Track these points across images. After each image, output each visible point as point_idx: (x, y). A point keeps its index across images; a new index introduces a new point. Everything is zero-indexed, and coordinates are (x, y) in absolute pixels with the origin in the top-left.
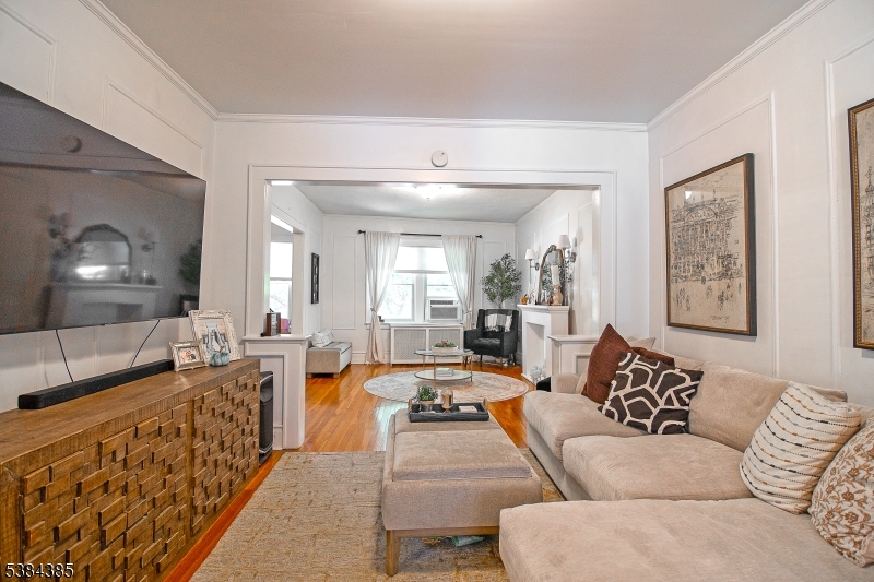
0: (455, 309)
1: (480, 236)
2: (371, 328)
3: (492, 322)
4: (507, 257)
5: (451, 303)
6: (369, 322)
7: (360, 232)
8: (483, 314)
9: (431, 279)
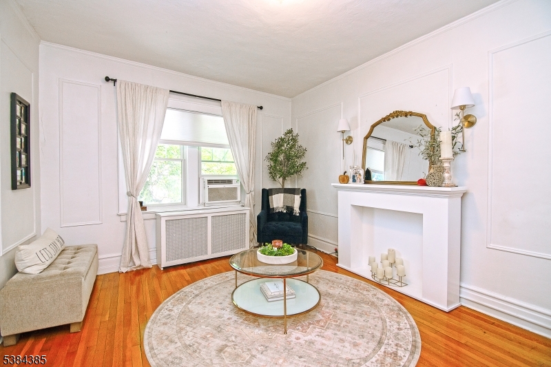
0: (236, 188)
1: (261, 108)
2: (129, 219)
3: (278, 202)
4: (290, 132)
5: (230, 182)
6: (124, 210)
7: (107, 79)
8: (266, 194)
9: (206, 153)
